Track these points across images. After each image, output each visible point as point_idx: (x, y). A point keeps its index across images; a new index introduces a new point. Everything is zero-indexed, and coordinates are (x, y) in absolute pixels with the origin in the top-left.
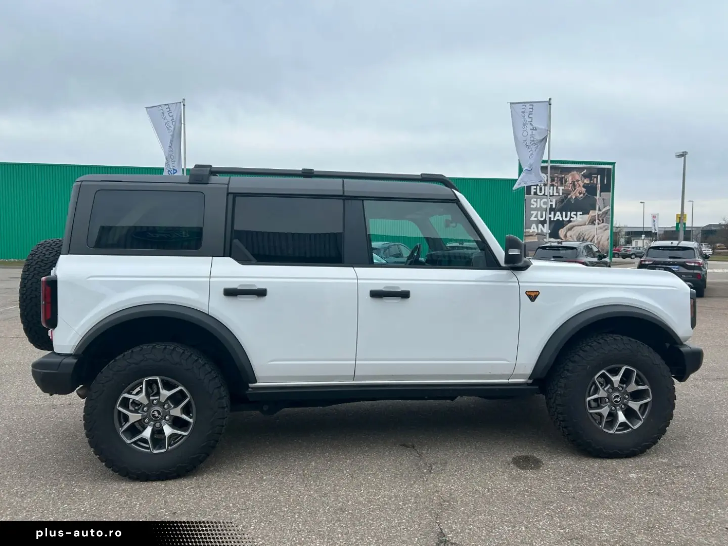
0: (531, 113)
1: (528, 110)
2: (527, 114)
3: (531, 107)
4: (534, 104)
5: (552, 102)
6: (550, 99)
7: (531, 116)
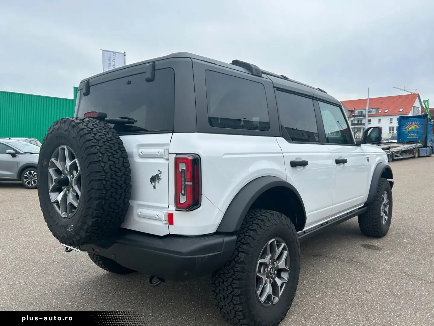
0: (114, 59)
1: (112, 57)
2: (112, 59)
3: (114, 55)
4: (116, 53)
5: (126, 54)
6: (125, 52)
7: (114, 61)
